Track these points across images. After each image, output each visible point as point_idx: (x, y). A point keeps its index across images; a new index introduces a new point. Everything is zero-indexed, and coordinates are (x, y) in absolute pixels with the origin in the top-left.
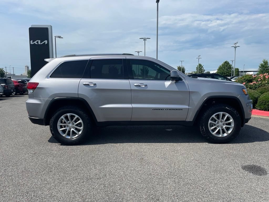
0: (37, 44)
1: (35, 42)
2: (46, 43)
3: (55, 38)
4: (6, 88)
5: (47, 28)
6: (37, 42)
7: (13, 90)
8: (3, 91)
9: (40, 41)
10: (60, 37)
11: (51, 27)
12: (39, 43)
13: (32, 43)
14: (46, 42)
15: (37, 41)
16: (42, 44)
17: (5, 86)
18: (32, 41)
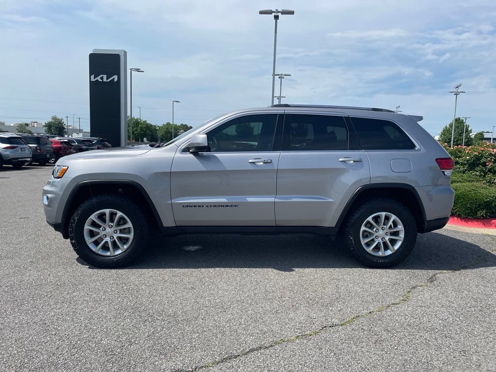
0: (101, 80)
1: (98, 78)
2: (116, 80)
3: (131, 72)
4: (39, 151)
5: (119, 54)
6: (102, 78)
7: (50, 155)
8: (31, 156)
9: (106, 76)
10: (138, 70)
11: (125, 53)
12: (105, 80)
13: (93, 80)
14: (115, 77)
15: (102, 76)
16: (108, 80)
17: (36, 147)
18: (93, 76)
